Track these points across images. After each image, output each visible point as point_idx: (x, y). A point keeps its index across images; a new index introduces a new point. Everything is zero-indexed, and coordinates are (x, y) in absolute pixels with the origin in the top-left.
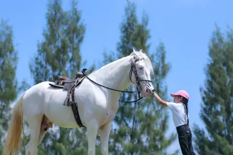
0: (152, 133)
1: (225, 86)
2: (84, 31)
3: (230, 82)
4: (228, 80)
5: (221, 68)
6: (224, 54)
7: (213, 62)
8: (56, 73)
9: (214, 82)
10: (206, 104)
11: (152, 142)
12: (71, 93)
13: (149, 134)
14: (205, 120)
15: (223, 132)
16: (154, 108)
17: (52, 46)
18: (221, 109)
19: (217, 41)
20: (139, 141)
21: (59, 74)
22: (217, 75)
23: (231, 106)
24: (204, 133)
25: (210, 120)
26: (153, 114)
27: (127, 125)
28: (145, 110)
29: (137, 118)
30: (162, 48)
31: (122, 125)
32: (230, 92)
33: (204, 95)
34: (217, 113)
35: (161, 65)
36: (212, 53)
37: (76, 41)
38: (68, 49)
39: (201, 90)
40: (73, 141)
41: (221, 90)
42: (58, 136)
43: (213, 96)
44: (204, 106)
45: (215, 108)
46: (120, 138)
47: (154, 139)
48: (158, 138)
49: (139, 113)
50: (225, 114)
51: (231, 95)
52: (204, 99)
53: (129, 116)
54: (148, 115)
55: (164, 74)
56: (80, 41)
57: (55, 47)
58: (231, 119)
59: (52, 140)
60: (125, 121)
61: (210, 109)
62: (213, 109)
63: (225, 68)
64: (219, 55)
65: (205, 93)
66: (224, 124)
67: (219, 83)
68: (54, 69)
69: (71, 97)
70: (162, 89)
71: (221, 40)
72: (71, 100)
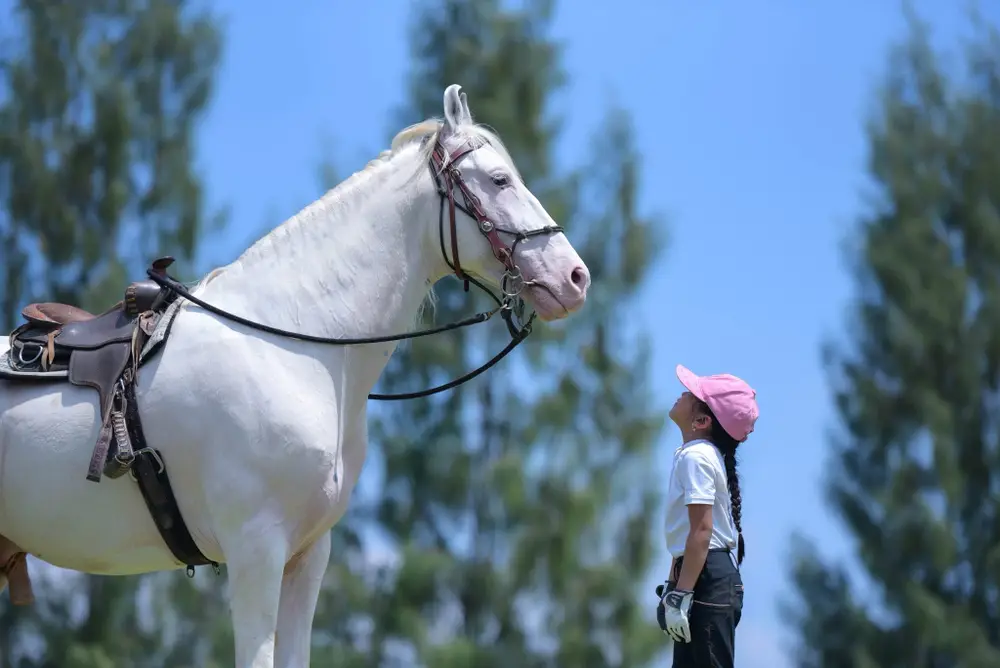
0: (575, 586)
1: (955, 331)
2: (214, 52)
3: (984, 312)
4: (974, 301)
5: (932, 240)
6: (952, 165)
7: (888, 208)
8: (69, 274)
9: (896, 317)
10: (857, 427)
11: (575, 635)
12: (118, 405)
13: (557, 589)
14: (854, 515)
15: (950, 579)
16: (582, 452)
17: (45, 131)
18: (939, 455)
19: (912, 97)
20: (510, 632)
21: (83, 279)
22: (910, 276)
23: (991, 439)
24: (843, 582)
25: (877, 510)
26: (580, 484)
27: (441, 544)
28: (538, 462)
29: (497, 509)
30: (618, 140)
31: (414, 545)
32: (981, 363)
33: (845, 384)
34: (914, 480)
35: (618, 227)
36: (885, 160)
37: (172, 103)
38: (132, 148)
39: (827, 354)
40: (159, 633)
41: (937, 354)
42: (80, 609)
43: (889, 385)
44: (847, 440)
45: (903, 450)
46: (406, 615)
47: (586, 620)
48: (604, 610)
49: (505, 479)
50: (957, 482)
51: (990, 379)
52: (842, 401)
53: (453, 494)
54: (552, 493)
55: (632, 275)
56: (197, 101)
57: (58, 131)
58: (988, 510)
59: (47, 631)
60: (431, 523)
61: (879, 457)
62: (894, 459)
63: (955, 240)
64: (921, 169)
65: (851, 370)
66: (957, 537)
67: (920, 319)
68: (58, 250)
69: (122, 428)
70: (624, 355)
71: (933, 90)
72: (125, 445)
